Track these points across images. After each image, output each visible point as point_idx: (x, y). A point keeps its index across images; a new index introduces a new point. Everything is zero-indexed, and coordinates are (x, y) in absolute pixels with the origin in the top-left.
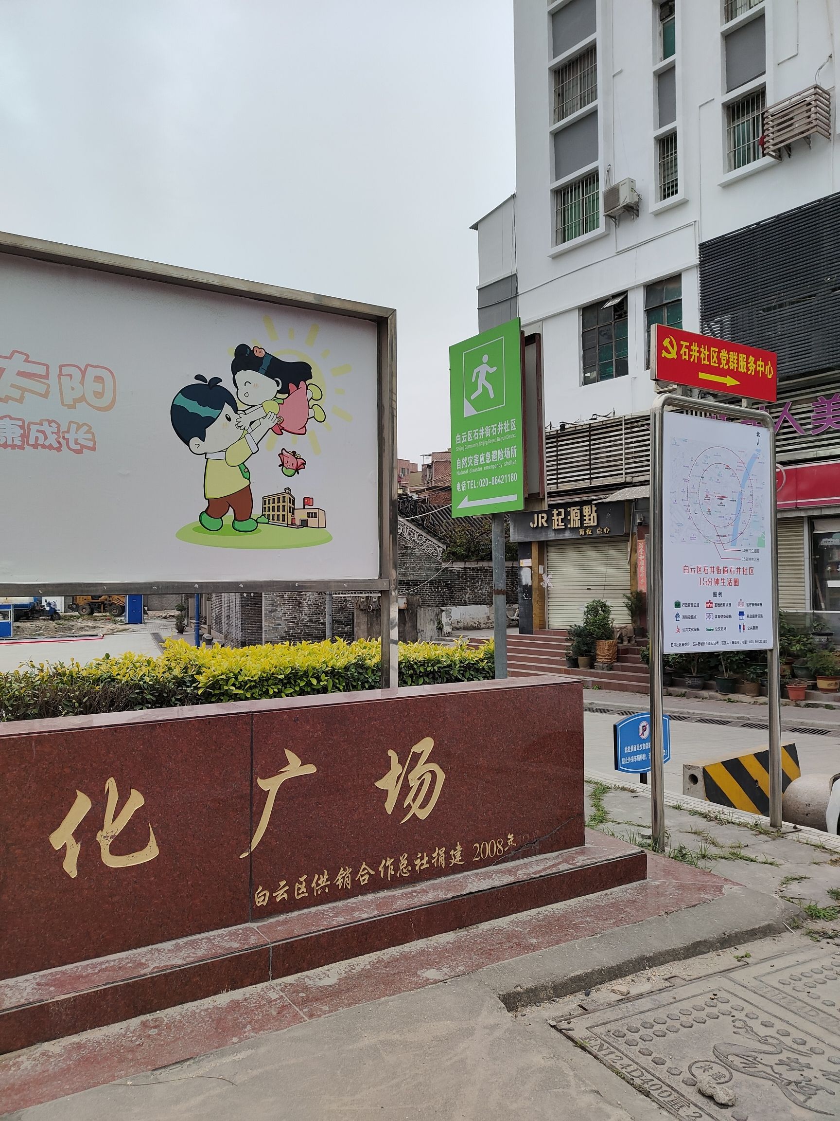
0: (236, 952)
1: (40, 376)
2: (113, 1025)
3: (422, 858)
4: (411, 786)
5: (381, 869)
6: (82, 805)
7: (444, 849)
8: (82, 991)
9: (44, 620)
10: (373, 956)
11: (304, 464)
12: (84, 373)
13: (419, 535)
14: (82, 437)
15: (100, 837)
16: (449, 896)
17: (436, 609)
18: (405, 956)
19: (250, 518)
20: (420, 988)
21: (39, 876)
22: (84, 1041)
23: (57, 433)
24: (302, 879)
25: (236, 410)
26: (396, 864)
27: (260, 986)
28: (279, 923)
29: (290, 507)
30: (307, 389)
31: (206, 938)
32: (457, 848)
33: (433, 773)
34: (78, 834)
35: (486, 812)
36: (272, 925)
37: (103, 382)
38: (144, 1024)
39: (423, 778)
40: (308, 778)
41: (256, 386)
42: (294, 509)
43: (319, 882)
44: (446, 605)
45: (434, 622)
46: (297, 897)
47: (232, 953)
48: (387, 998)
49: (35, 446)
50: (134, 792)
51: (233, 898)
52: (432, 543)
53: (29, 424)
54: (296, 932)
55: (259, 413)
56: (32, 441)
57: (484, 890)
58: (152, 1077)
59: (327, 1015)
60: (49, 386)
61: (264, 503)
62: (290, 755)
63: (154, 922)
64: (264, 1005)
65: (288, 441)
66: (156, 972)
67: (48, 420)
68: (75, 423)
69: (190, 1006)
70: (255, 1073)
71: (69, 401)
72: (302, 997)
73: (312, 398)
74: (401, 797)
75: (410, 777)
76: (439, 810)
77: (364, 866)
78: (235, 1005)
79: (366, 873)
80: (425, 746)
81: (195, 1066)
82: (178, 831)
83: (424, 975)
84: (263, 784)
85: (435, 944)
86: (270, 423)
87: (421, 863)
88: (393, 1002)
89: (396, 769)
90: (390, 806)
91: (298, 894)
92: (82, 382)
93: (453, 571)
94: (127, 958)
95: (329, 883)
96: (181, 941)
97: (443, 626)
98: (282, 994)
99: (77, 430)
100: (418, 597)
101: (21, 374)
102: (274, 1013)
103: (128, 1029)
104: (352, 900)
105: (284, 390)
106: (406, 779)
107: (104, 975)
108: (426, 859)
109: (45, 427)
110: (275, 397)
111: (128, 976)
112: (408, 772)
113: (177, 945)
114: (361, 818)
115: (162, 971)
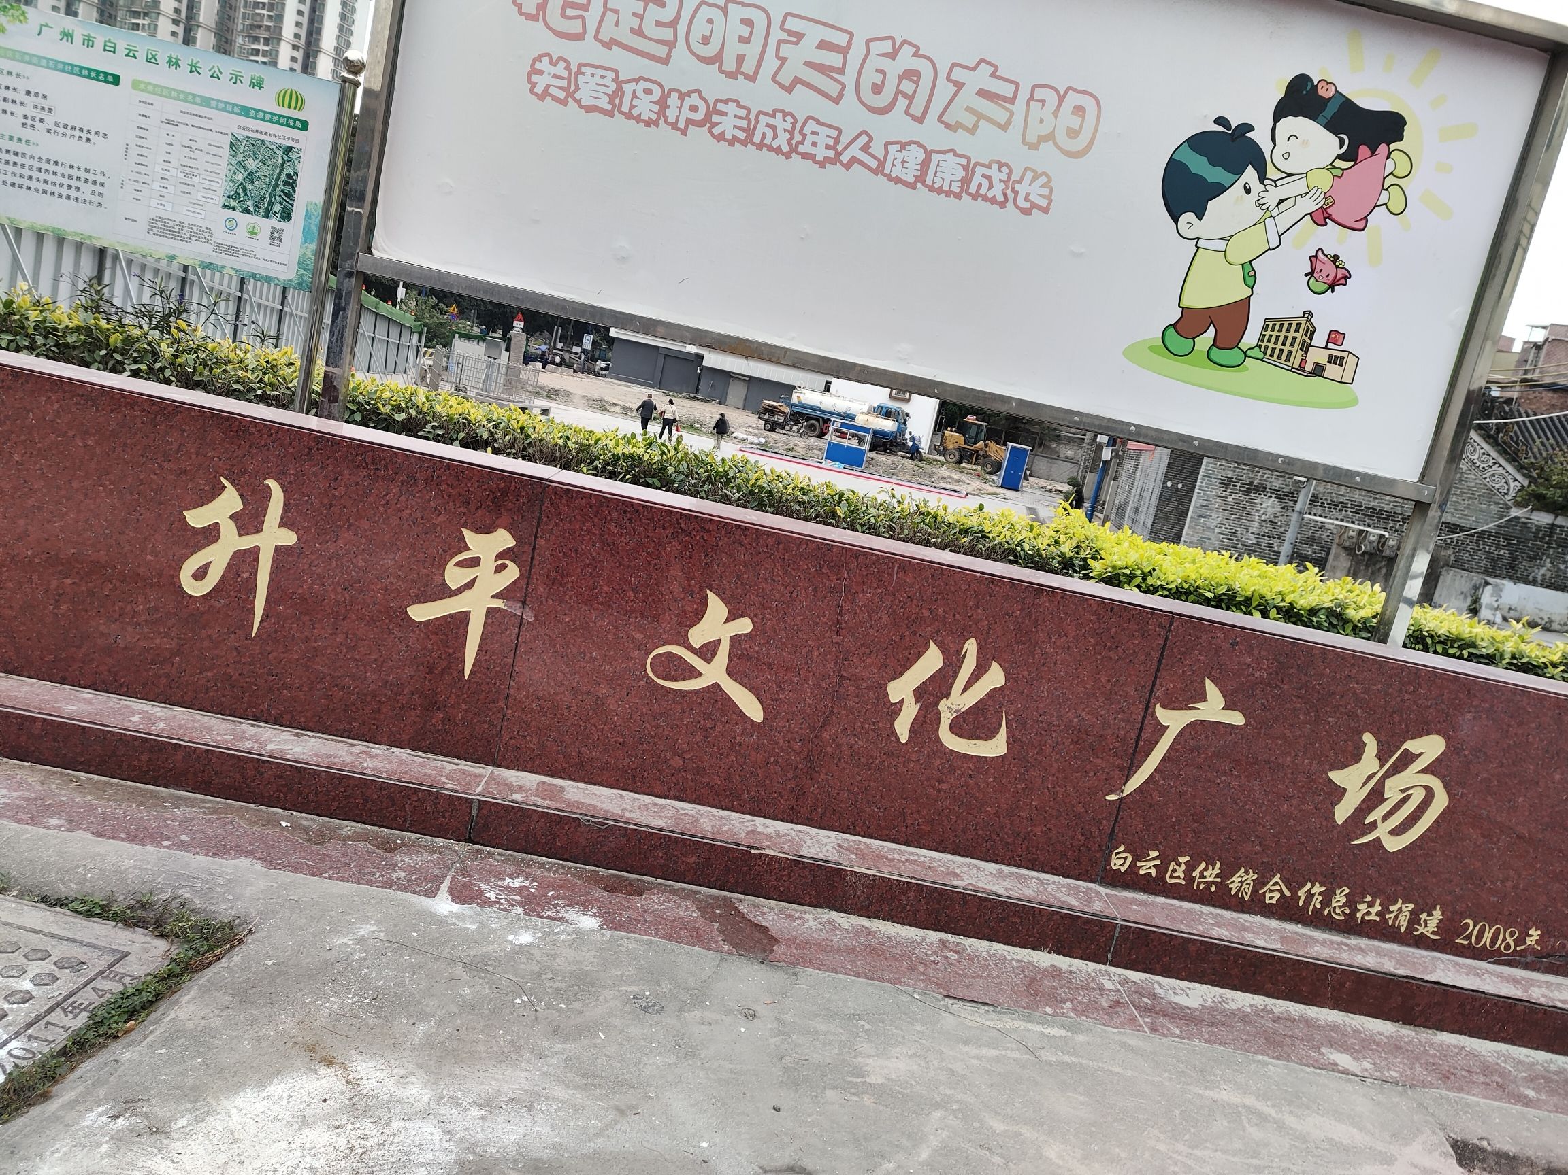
0: (1072, 910)
1: (1005, 99)
2: (908, 927)
3: (1371, 905)
4: (1386, 796)
5: (1302, 893)
6: (931, 661)
7: (1411, 906)
8: (884, 873)
9: (903, 456)
10: (1260, 1001)
11: (1347, 277)
12: (1061, 99)
13: (1484, 454)
14: (1036, 192)
15: (943, 705)
16: (1402, 972)
17: (1477, 578)
18: (1306, 1021)
19: (1237, 346)
20: (1320, 1068)
21: (867, 726)
22: (874, 929)
23: (1006, 182)
24: (1182, 860)
25: (1262, 178)
26: (1327, 897)
27: (1092, 966)
28: (1135, 901)
29: (1304, 342)
30: (1388, 157)
31: (1038, 879)
32: (1434, 913)
33: (1430, 793)
34: (919, 693)
35: (1502, 882)
36: (1124, 900)
37: (1083, 117)
38: (943, 943)
39: (1409, 792)
40: (1228, 730)
41: (1305, 143)
42: (1309, 345)
43: (1205, 874)
44: (1497, 576)
45: (1465, 597)
46: (1170, 881)
47: (1068, 909)
48: (1266, 1058)
49: (974, 197)
50: (995, 666)
51: (1084, 845)
52: (1504, 472)
53: (977, 164)
54: (1157, 921)
55: (1299, 187)
56: (973, 190)
57: (1462, 988)
58: (942, 1003)
59: (1176, 1039)
60: (1012, 114)
61: (1265, 328)
62: (1211, 688)
63: (980, 832)
64: (1093, 988)
65: (1331, 239)
66: (971, 890)
67: (999, 162)
68: (1033, 170)
69: (1000, 948)
70: (1066, 1058)
71: (1032, 138)
72: (1146, 1003)
73: (1392, 173)
74: (1364, 806)
75: (1388, 783)
76: (1421, 847)
77: (1277, 879)
78: (1055, 973)
79: (1277, 890)
80: (1430, 747)
81: (993, 1016)
82: (1036, 734)
83: (1331, 1057)
84: (1162, 714)
85: (1359, 1027)
86: (1309, 205)
87: (1369, 911)
88: (1275, 1068)
89: (1369, 763)
90: (1342, 812)
91: (1171, 877)
92: (1056, 113)
93: (1529, 525)
94: (940, 860)
95: (1219, 880)
96: (1008, 869)
97: (1481, 607)
98: (1119, 987)
99: (1034, 180)
100: (1450, 552)
101: (982, 93)
102: (1105, 1005)
103: (924, 939)
104: (1246, 916)
105: (1350, 155)
106: (1381, 783)
107: (912, 867)
108: (1377, 908)
109: (994, 172)
110: (1331, 164)
111: (937, 879)
112: (1387, 775)
113: (1001, 871)
114: (1292, 813)
115: (978, 891)
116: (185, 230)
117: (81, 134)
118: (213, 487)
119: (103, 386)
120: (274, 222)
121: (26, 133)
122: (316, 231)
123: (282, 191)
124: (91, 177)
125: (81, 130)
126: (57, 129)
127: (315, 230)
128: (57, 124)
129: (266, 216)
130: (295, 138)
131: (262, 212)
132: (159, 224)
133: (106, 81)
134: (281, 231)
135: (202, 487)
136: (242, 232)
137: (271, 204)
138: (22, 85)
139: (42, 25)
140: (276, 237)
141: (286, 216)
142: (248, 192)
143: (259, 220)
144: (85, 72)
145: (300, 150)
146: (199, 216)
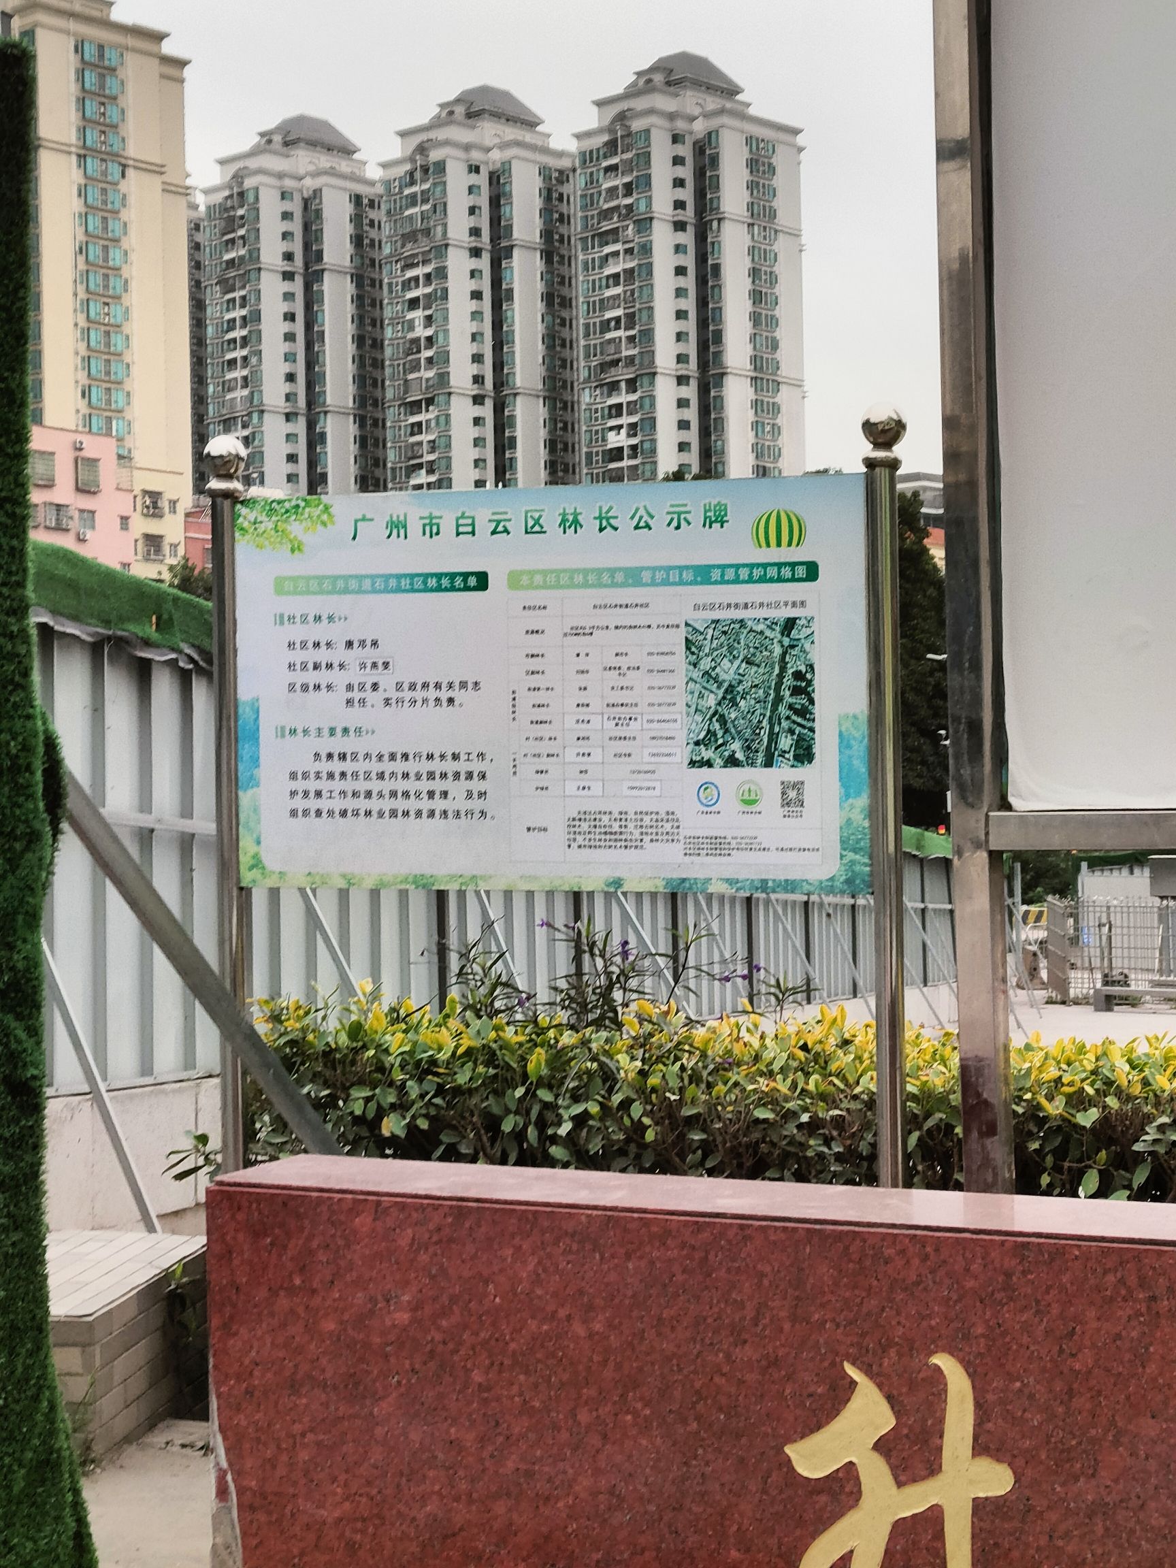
116: (631, 825)
117: (438, 694)
118: (833, 1388)
119: (605, 1208)
120: (785, 772)
121: (354, 717)
122: (863, 770)
123: (791, 707)
124: (462, 767)
125: (438, 686)
126: (400, 695)
127: (861, 767)
128: (399, 687)
129: (769, 763)
130: (798, 599)
131: (760, 757)
132: (585, 826)
133: (467, 588)
134: (798, 786)
135: (812, 1389)
136: (729, 804)
137: (773, 737)
138: (337, 632)
139: (356, 521)
140: (792, 798)
141: (804, 754)
142: (730, 725)
143: (756, 774)
144: (432, 582)
145: (810, 620)
146: (650, 792)
